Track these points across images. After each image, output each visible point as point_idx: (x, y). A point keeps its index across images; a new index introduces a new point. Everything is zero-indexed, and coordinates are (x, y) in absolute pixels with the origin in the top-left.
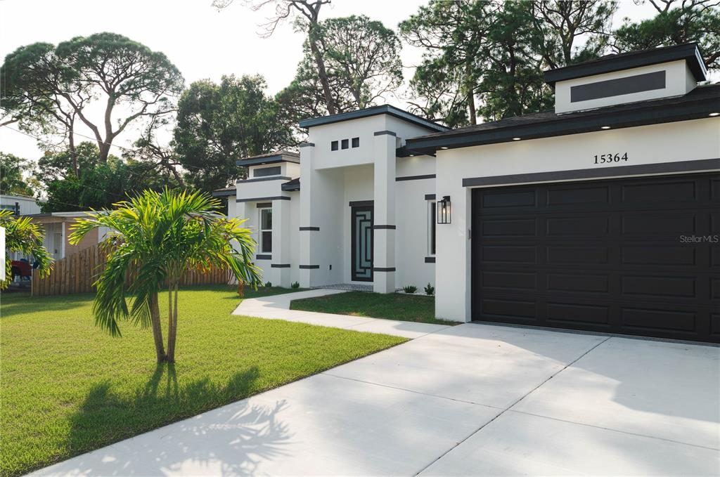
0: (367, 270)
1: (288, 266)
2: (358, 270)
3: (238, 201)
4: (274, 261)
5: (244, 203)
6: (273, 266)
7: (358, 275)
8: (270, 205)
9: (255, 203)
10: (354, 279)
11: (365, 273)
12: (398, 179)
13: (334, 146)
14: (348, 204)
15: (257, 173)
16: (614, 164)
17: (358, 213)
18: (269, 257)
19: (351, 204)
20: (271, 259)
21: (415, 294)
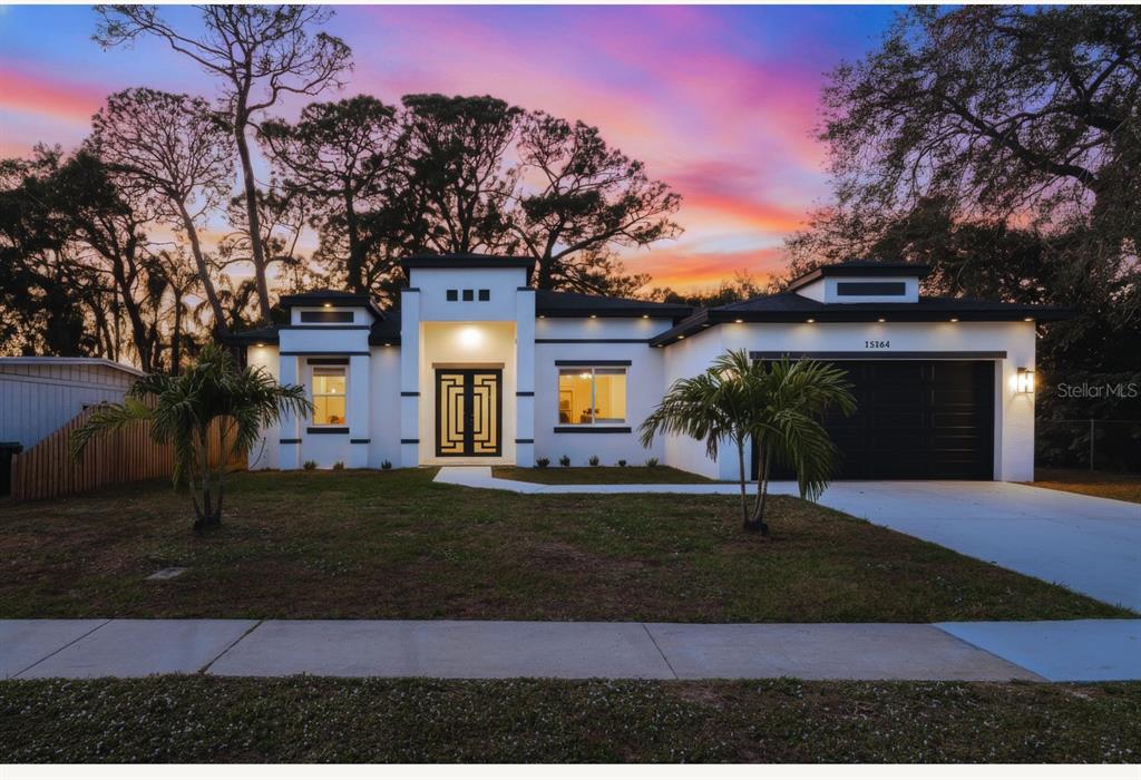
0: (457, 444)
1: (368, 441)
2: (444, 443)
6: (353, 442)
7: (443, 450)
8: (347, 362)
9: (305, 358)
10: (439, 454)
11: (454, 447)
12: (537, 341)
14: (431, 366)
15: (305, 317)
16: (879, 349)
17: (444, 377)
19: (435, 365)
20: (348, 432)
21: (549, 466)
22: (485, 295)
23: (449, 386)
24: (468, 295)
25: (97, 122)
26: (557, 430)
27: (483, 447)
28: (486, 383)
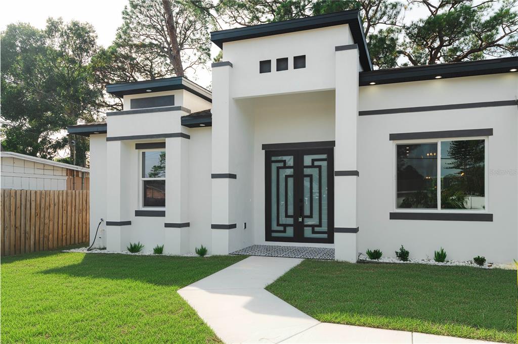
0: (287, 228)
1: (187, 225)
2: (274, 227)
3: (109, 139)
4: (168, 219)
5: (119, 143)
7: (274, 235)
8: (163, 145)
9: (134, 143)
10: (269, 238)
11: (284, 231)
12: (361, 113)
13: (265, 66)
14: (261, 147)
17: (273, 158)
18: (162, 214)
19: (264, 147)
20: (164, 216)
22: (300, 62)
23: (278, 168)
24: (282, 64)
25: (125, 16)
26: (393, 216)
27: (314, 232)
28: (316, 163)
